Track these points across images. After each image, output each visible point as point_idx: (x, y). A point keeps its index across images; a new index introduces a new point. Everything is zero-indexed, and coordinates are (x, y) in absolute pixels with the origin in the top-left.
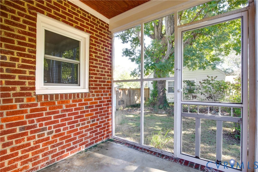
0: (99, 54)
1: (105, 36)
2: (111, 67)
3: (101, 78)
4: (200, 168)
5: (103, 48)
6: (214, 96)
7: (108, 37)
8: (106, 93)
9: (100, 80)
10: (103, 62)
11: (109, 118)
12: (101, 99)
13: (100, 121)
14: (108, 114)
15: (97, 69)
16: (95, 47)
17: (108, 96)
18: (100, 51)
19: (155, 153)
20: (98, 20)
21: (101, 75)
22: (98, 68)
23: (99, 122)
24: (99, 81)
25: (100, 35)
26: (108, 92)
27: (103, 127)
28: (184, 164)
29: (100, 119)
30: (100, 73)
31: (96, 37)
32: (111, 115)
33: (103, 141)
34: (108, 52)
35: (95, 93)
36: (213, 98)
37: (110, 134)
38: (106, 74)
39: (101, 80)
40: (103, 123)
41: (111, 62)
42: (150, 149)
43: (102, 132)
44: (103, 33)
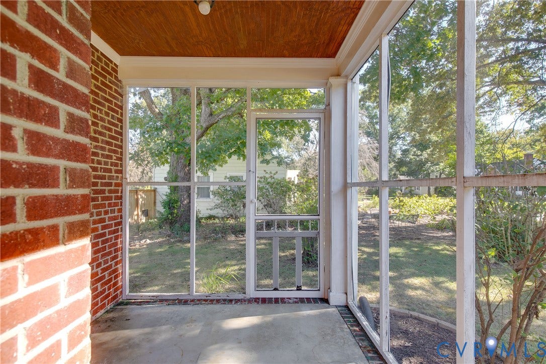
0: (102, 126)
1: (110, 88)
2: (122, 154)
3: (103, 177)
4: (280, 301)
5: (107, 114)
6: (273, 202)
7: (116, 91)
8: (113, 208)
9: (104, 181)
10: (108, 143)
11: (118, 259)
12: (103, 220)
13: (103, 267)
14: (116, 251)
15: (98, 158)
16: (94, 112)
17: (116, 214)
18: (102, 120)
19: (218, 301)
20: (99, 55)
21: (106, 170)
22: (100, 156)
23: (102, 269)
24: (101, 183)
25: (103, 87)
26: (116, 205)
27: (107, 278)
28: (261, 303)
29: (103, 262)
30: (103, 166)
31: (95, 91)
32: (122, 253)
33: (106, 310)
34: (116, 122)
35: (95, 209)
36: (273, 205)
37: (118, 292)
38: (113, 168)
39: (106, 181)
40: (107, 272)
41: (121, 144)
42: (208, 298)
43: (105, 291)
44: (107, 82)
